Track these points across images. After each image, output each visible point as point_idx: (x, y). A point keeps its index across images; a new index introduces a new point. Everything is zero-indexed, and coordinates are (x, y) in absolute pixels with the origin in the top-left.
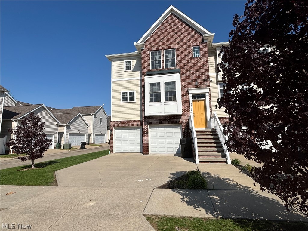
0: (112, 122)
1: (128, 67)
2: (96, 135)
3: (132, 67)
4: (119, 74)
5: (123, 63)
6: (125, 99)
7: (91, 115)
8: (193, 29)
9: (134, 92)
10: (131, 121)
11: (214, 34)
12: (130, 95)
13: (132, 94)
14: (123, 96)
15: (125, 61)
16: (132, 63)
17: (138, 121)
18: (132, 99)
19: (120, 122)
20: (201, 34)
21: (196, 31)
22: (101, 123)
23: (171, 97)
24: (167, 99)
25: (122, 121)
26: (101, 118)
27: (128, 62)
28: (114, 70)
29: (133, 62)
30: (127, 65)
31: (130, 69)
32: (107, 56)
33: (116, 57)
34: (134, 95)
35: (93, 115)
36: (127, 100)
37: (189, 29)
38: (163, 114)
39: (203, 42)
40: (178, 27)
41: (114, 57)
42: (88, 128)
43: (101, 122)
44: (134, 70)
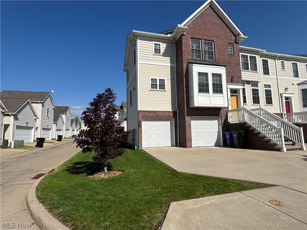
0: (141, 111)
1: (157, 51)
2: (43, 129)
3: (162, 51)
4: (146, 56)
5: (152, 45)
6: (154, 86)
7: (38, 103)
8: (228, 27)
9: (164, 80)
10: (163, 112)
11: (246, 37)
12: (160, 82)
13: (162, 81)
14: (152, 82)
15: (154, 42)
16: (161, 46)
17: (170, 112)
18: (162, 86)
19: (150, 112)
20: (236, 35)
21: (230, 29)
22: (48, 115)
23: (218, 89)
24: (214, 91)
25: (152, 111)
26: (48, 108)
27: (157, 44)
28: (141, 50)
29: (163, 46)
30: (155, 47)
31: (160, 53)
32: (134, 31)
33: (143, 35)
34: (164, 83)
35: (40, 103)
36: (157, 88)
37: (225, 26)
38: (211, 106)
39: (236, 42)
40: (216, 21)
41: (142, 35)
42: (36, 119)
43: (48, 112)
44: (164, 55)
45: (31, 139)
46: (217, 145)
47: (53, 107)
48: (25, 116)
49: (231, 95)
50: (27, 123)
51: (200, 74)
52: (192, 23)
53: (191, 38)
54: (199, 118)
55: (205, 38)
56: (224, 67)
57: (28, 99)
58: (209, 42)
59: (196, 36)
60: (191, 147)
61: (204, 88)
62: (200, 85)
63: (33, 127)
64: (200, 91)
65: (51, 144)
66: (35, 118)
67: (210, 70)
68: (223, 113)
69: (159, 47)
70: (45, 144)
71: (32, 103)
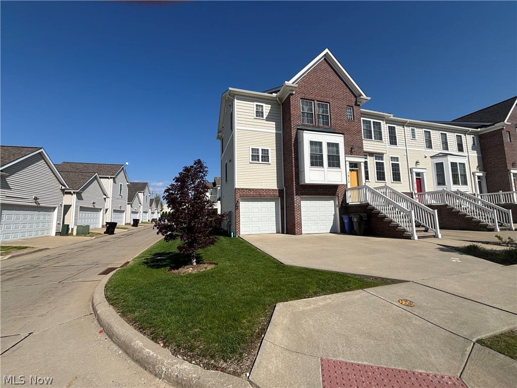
0: (239, 189)
1: (259, 114)
2: (115, 211)
3: (265, 115)
4: (246, 120)
5: (252, 106)
6: (255, 158)
7: (108, 178)
8: (347, 86)
9: (268, 150)
10: (266, 190)
11: (369, 98)
12: (262, 153)
13: (265, 152)
14: (252, 153)
15: (255, 103)
16: (264, 108)
17: (276, 190)
18: (266, 158)
19: (250, 190)
20: (357, 96)
21: (349, 89)
22: (120, 193)
23: (334, 162)
24: (330, 165)
25: (253, 189)
26: (121, 185)
27: (259, 105)
28: (239, 113)
29: (267, 108)
30: (257, 109)
31: (263, 116)
32: (230, 89)
33: (242, 94)
34: (268, 154)
35: (111, 178)
36: (258, 160)
37: (344, 84)
38: (326, 182)
39: (356, 104)
40: (332, 78)
41: (240, 94)
42: (105, 199)
43: (121, 190)
44: (268, 119)
45: (99, 223)
46: (333, 231)
47: (128, 184)
48: (91, 194)
49: (350, 170)
50: (94, 203)
51: (312, 143)
52: (302, 80)
53: (301, 98)
54: (310, 198)
55: (319, 98)
56: (342, 135)
57: (95, 173)
58: (323, 104)
59: (307, 97)
60: (301, 234)
61: (316, 161)
62: (312, 157)
63: (101, 209)
64: (312, 164)
65: (125, 230)
66: (105, 197)
67: (325, 138)
68: (340, 192)
69: (262, 110)
70: (116, 230)
71: (100, 178)
